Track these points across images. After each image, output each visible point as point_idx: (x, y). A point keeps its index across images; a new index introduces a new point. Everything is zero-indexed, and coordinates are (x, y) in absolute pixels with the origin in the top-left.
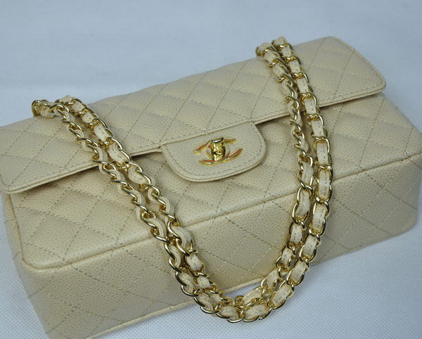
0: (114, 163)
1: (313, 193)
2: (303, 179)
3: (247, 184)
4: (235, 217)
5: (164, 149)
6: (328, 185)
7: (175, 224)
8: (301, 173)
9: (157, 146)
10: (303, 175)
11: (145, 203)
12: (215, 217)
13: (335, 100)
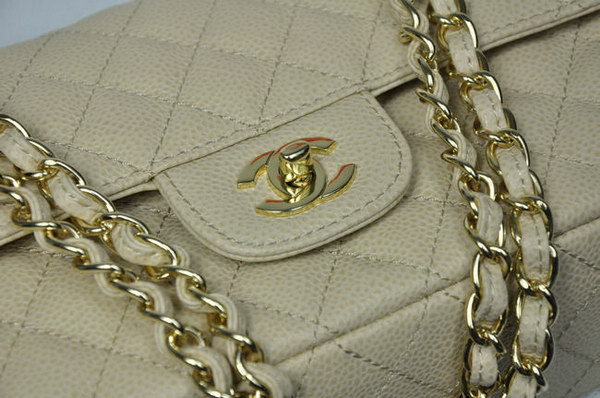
0: (71, 220)
1: (512, 265)
2: (480, 234)
3: (379, 254)
4: (361, 341)
5: (161, 183)
6: (544, 246)
7: (253, 357)
8: (473, 221)
9: (146, 176)
10: (480, 225)
11: (172, 309)
12: (312, 347)
13: (563, 13)
